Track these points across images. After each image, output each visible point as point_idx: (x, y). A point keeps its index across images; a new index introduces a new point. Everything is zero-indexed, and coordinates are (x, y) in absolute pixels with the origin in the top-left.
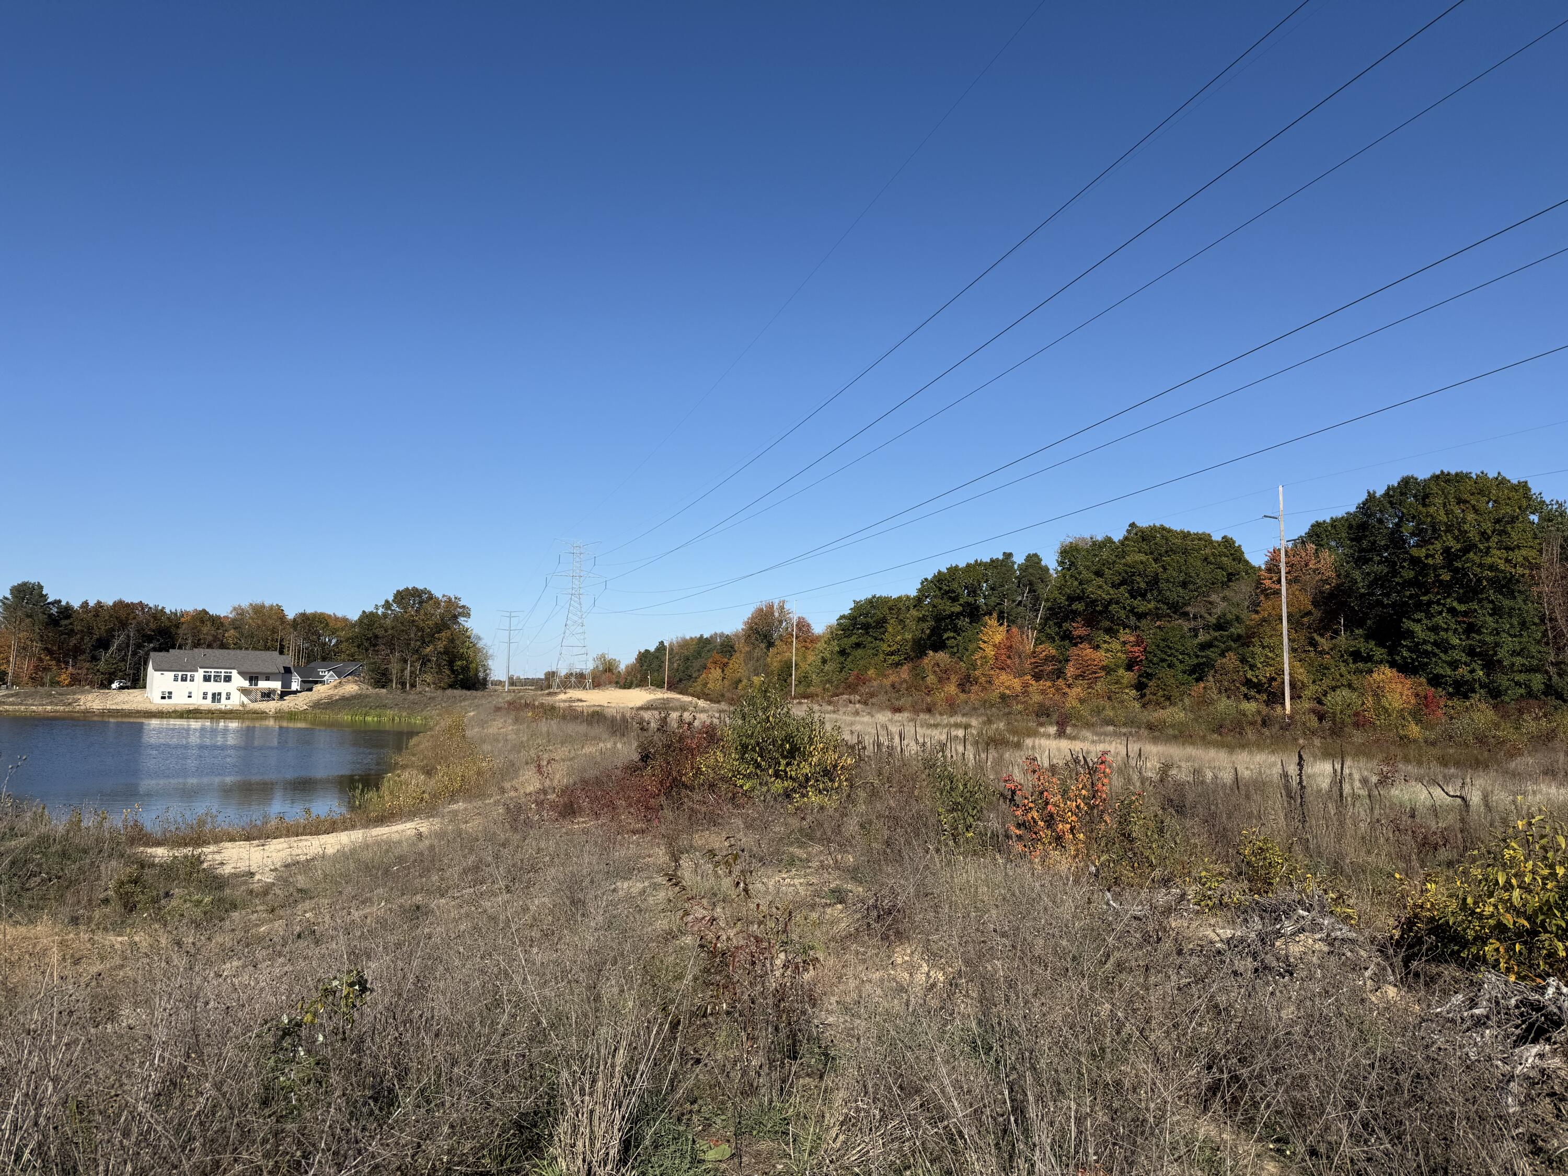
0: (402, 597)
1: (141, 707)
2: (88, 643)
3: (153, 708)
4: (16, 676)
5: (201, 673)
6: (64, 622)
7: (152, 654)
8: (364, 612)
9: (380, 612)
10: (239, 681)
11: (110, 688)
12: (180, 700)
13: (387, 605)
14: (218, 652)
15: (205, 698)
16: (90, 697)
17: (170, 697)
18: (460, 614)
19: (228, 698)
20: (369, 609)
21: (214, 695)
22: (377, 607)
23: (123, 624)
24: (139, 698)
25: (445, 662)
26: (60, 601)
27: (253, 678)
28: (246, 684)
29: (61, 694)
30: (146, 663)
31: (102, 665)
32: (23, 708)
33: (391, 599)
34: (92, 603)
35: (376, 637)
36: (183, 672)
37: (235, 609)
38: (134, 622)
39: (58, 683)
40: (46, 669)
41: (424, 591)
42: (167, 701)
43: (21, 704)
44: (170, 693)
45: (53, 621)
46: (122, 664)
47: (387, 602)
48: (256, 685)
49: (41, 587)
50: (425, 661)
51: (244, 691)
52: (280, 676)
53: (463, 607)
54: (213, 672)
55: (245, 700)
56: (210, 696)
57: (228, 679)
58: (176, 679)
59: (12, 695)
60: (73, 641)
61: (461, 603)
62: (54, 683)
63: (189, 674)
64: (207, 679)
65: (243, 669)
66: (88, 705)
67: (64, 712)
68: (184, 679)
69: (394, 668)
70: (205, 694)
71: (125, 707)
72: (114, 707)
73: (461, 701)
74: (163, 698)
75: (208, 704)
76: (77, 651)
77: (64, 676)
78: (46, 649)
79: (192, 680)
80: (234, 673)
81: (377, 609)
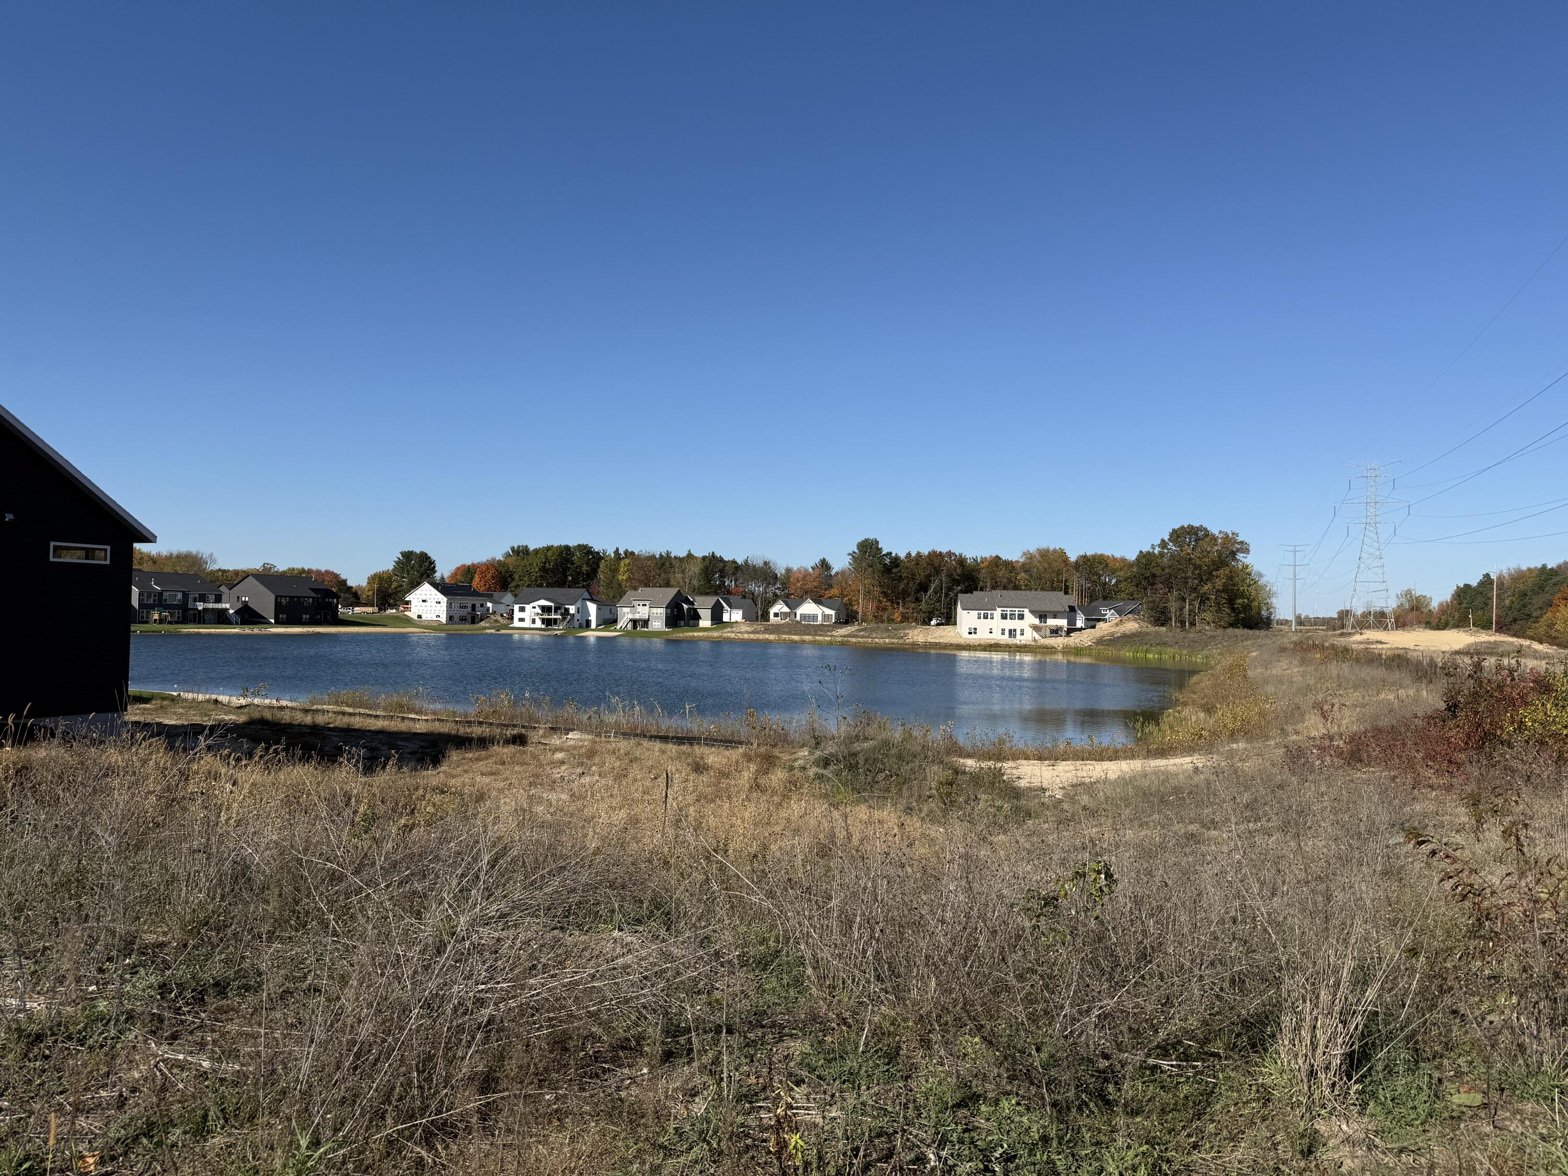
0: (1178, 535)
1: (954, 641)
2: (913, 587)
3: (962, 642)
4: (864, 614)
5: (998, 613)
6: (895, 570)
7: (960, 595)
8: (1141, 552)
9: (1156, 552)
10: (1031, 619)
11: (930, 625)
12: (983, 636)
13: (1163, 544)
14: (1012, 593)
15: (1003, 634)
16: (916, 632)
17: (975, 633)
18: (1238, 550)
19: (1022, 634)
20: (1146, 548)
21: (1010, 631)
22: (1153, 547)
23: (937, 571)
24: (952, 634)
25: (1224, 601)
26: (891, 553)
27: (1043, 617)
28: (1036, 621)
29: (895, 630)
30: (956, 604)
31: (923, 606)
32: (870, 640)
33: (1166, 538)
34: (913, 554)
35: (1154, 576)
36: (985, 609)
37: (1024, 554)
38: (945, 568)
39: (893, 620)
40: (884, 609)
41: (1200, 528)
42: (973, 636)
43: (868, 637)
44: (975, 629)
45: (887, 570)
46: (937, 604)
47: (1163, 541)
48: (1045, 622)
49: (877, 542)
50: (1204, 599)
51: (1035, 628)
52: (1066, 614)
53: (1242, 542)
54: (1008, 611)
55: (1037, 636)
56: (1007, 632)
57: (1021, 617)
58: (979, 618)
59: (862, 630)
60: (902, 586)
61: (1240, 539)
62: (891, 621)
63: (989, 612)
64: (1004, 617)
65: (1036, 609)
66: (915, 638)
67: (898, 643)
68: (986, 617)
69: (1173, 606)
70: (1003, 630)
71: (941, 641)
72: (933, 641)
73: (1242, 641)
74: (970, 633)
75: (1005, 639)
76: (904, 594)
77: (896, 615)
78: (883, 592)
79: (992, 618)
80: (1026, 612)
81: (1154, 549)
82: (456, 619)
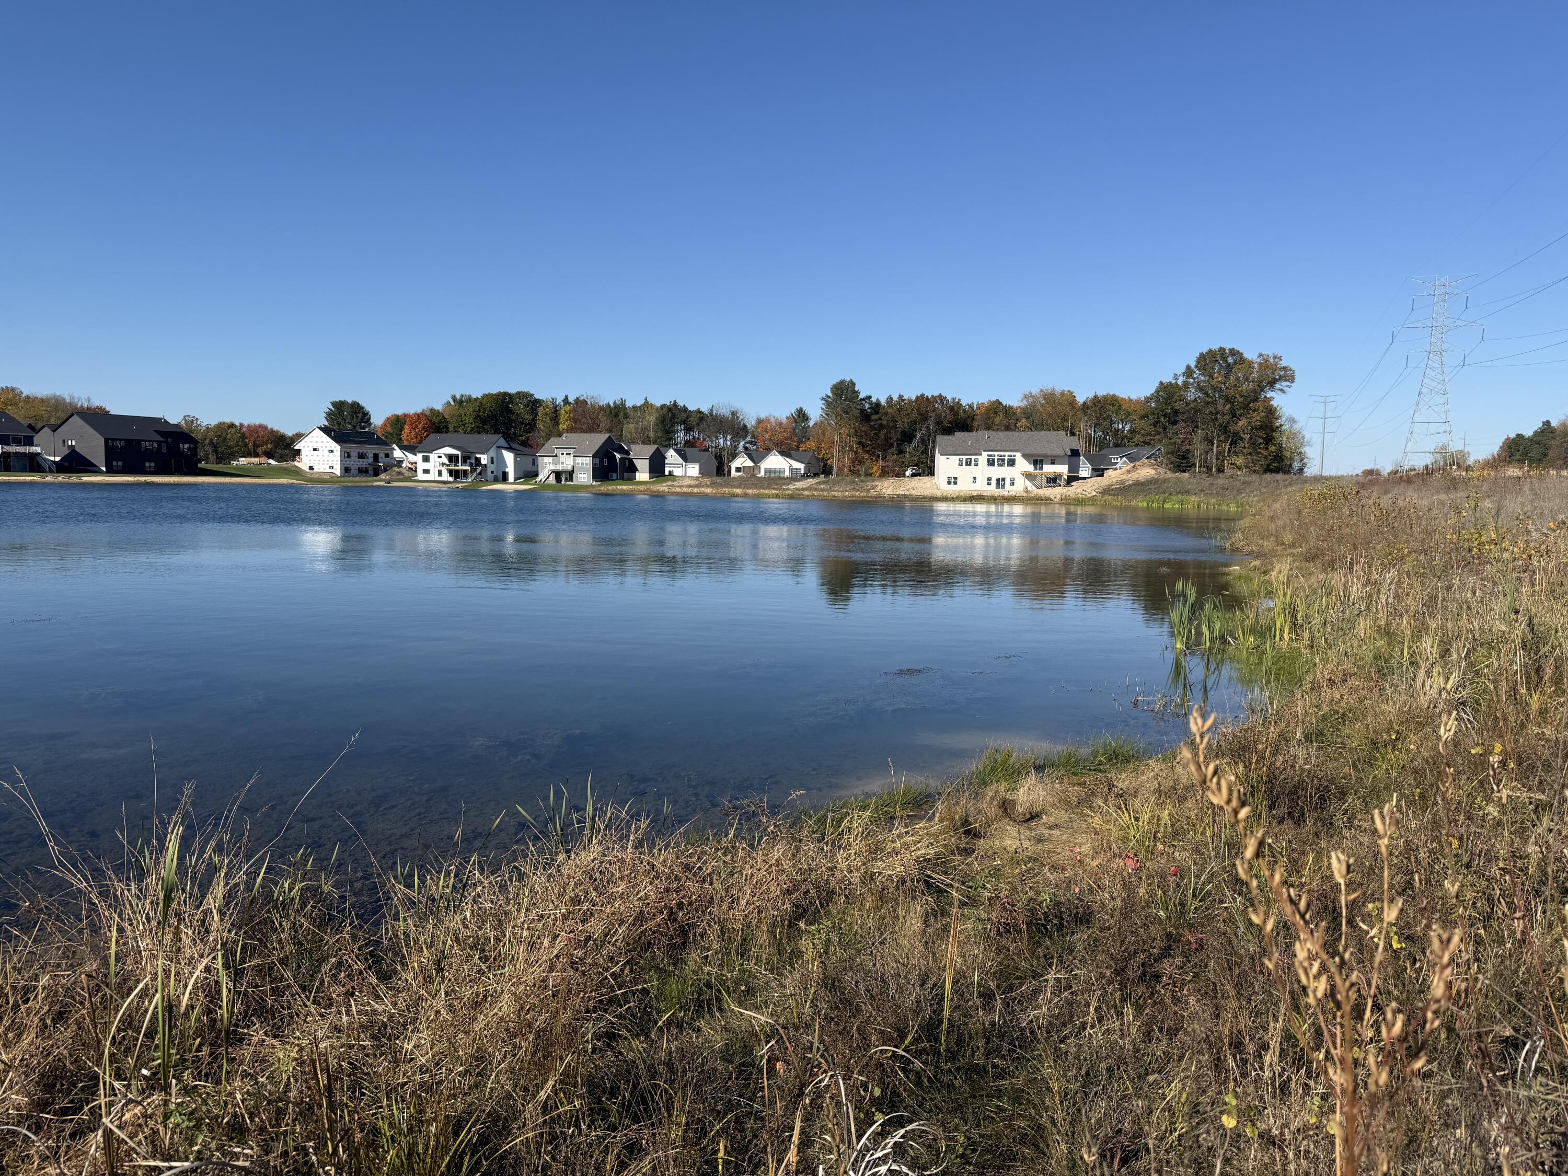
0: (1207, 360)
1: (927, 492)
3: (939, 494)
5: (983, 458)
7: (939, 438)
8: (1161, 383)
9: (1180, 382)
10: (1024, 465)
11: (904, 476)
12: (965, 486)
13: (1189, 372)
14: (1002, 434)
15: (989, 484)
16: (885, 483)
17: (955, 483)
18: (1281, 378)
19: (1012, 484)
20: (1168, 378)
21: (998, 480)
22: (1176, 377)
23: (924, 417)
24: (928, 485)
25: (1261, 441)
27: (1038, 462)
28: (1030, 468)
29: (862, 482)
30: (934, 450)
32: (825, 493)
33: (1193, 364)
34: (895, 398)
35: (1176, 412)
36: (968, 456)
37: (1025, 397)
38: (934, 414)
39: (871, 475)
40: (861, 462)
41: (1233, 352)
42: (952, 487)
43: (827, 490)
44: (956, 478)
46: (923, 457)
47: (1188, 367)
48: (1041, 469)
49: (854, 384)
50: (1235, 440)
51: (1028, 476)
52: (1067, 458)
53: (1284, 368)
54: (996, 455)
55: (1029, 484)
56: (994, 482)
57: (1012, 463)
58: (961, 465)
59: (824, 483)
60: (882, 436)
61: (1283, 363)
62: (867, 475)
63: (973, 458)
64: (991, 463)
65: (1027, 452)
66: (884, 491)
67: (859, 497)
68: (968, 464)
69: (1198, 449)
70: (989, 479)
71: (913, 492)
72: (904, 493)
73: (1286, 487)
74: (949, 483)
75: (992, 490)
76: (887, 445)
77: (875, 468)
78: (860, 443)
79: (976, 465)
80: (1018, 456)
81: (1177, 379)
82: (354, 471)
